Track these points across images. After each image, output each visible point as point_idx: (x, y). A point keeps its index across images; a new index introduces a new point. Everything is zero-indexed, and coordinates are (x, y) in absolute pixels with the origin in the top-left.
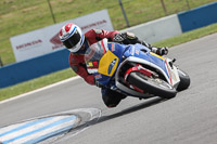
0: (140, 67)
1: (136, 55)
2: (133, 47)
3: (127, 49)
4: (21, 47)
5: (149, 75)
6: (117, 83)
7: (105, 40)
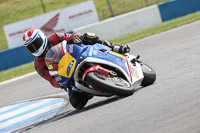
0: (98, 67)
1: (93, 56)
2: (91, 48)
3: (84, 50)
4: (14, 34)
5: (107, 74)
6: (77, 84)
7: (65, 42)
